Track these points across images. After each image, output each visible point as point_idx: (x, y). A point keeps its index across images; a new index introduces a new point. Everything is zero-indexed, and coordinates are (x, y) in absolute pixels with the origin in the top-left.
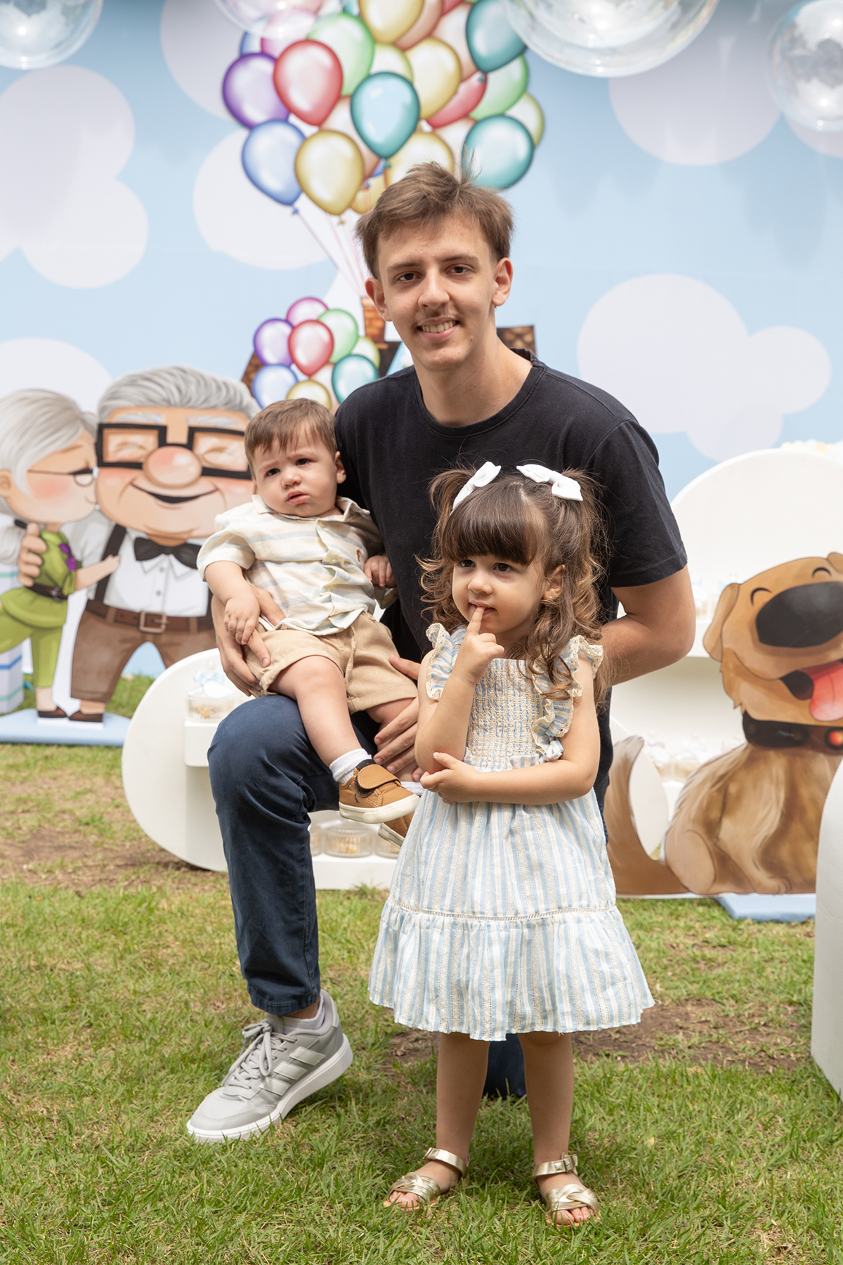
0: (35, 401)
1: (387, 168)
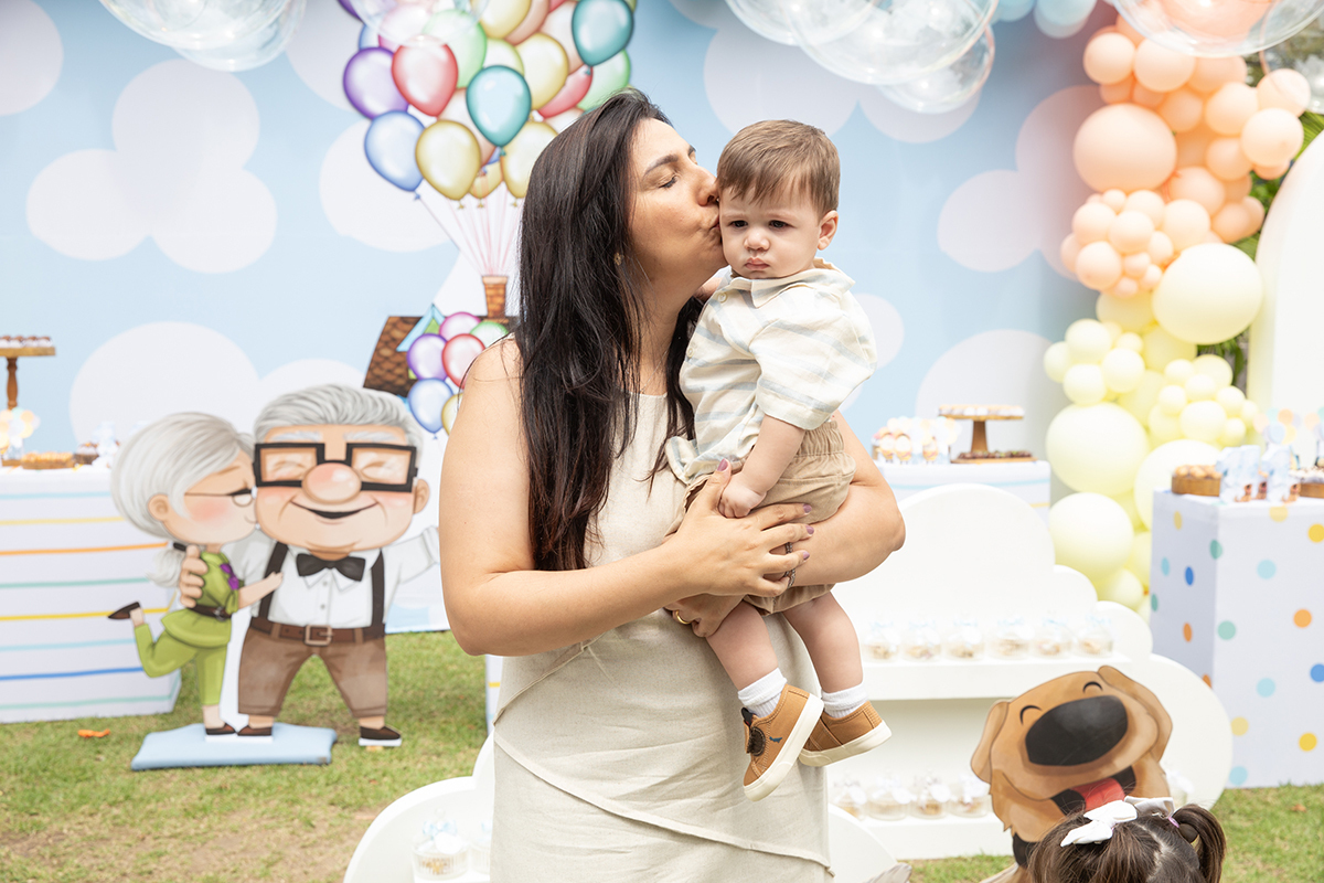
0: (189, 424)
1: (502, 155)
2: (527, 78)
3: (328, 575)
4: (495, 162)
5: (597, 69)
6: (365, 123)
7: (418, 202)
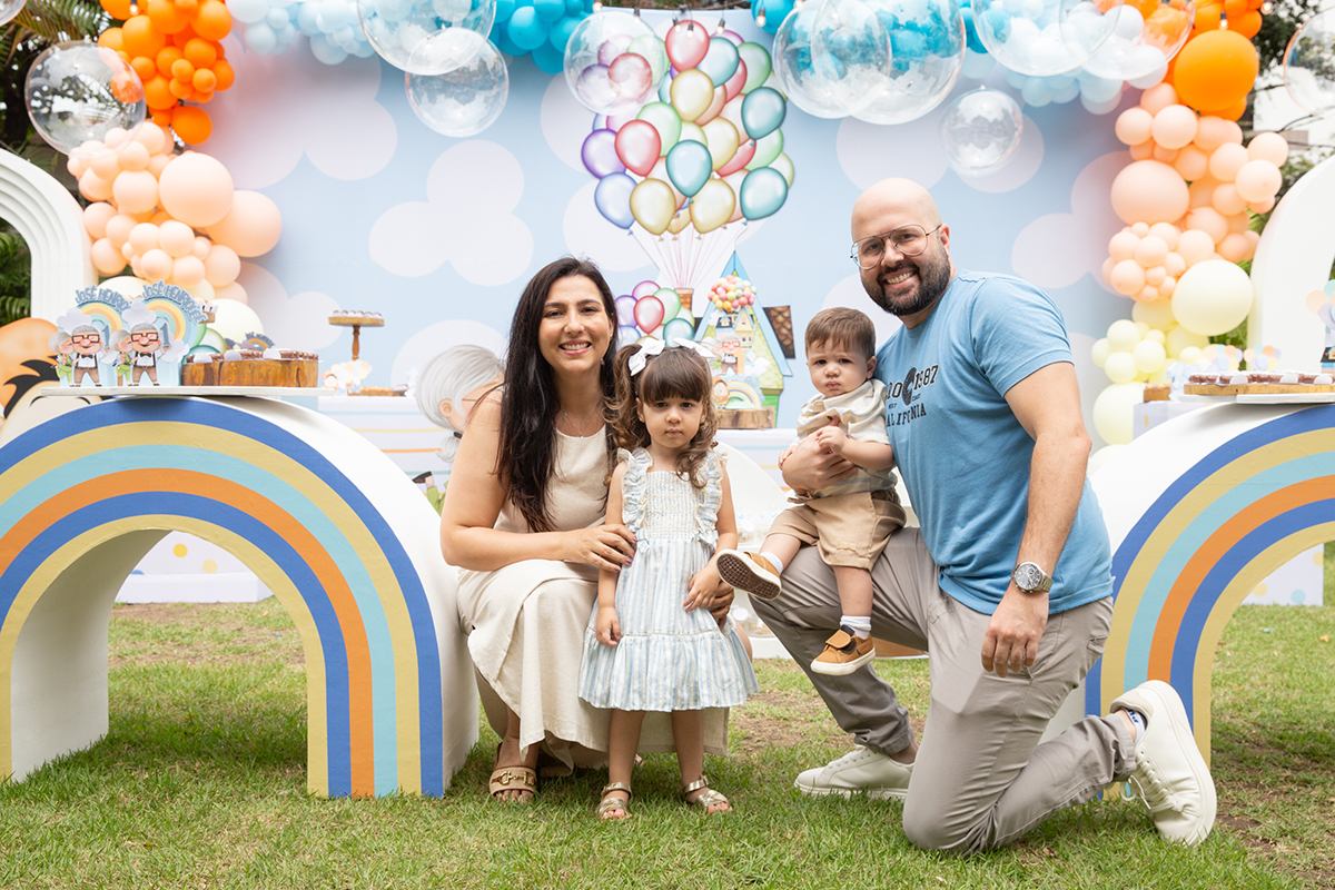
0: (466, 353)
1: (691, 203)
2: (709, 149)
4: (685, 208)
5: (758, 141)
6: (597, 181)
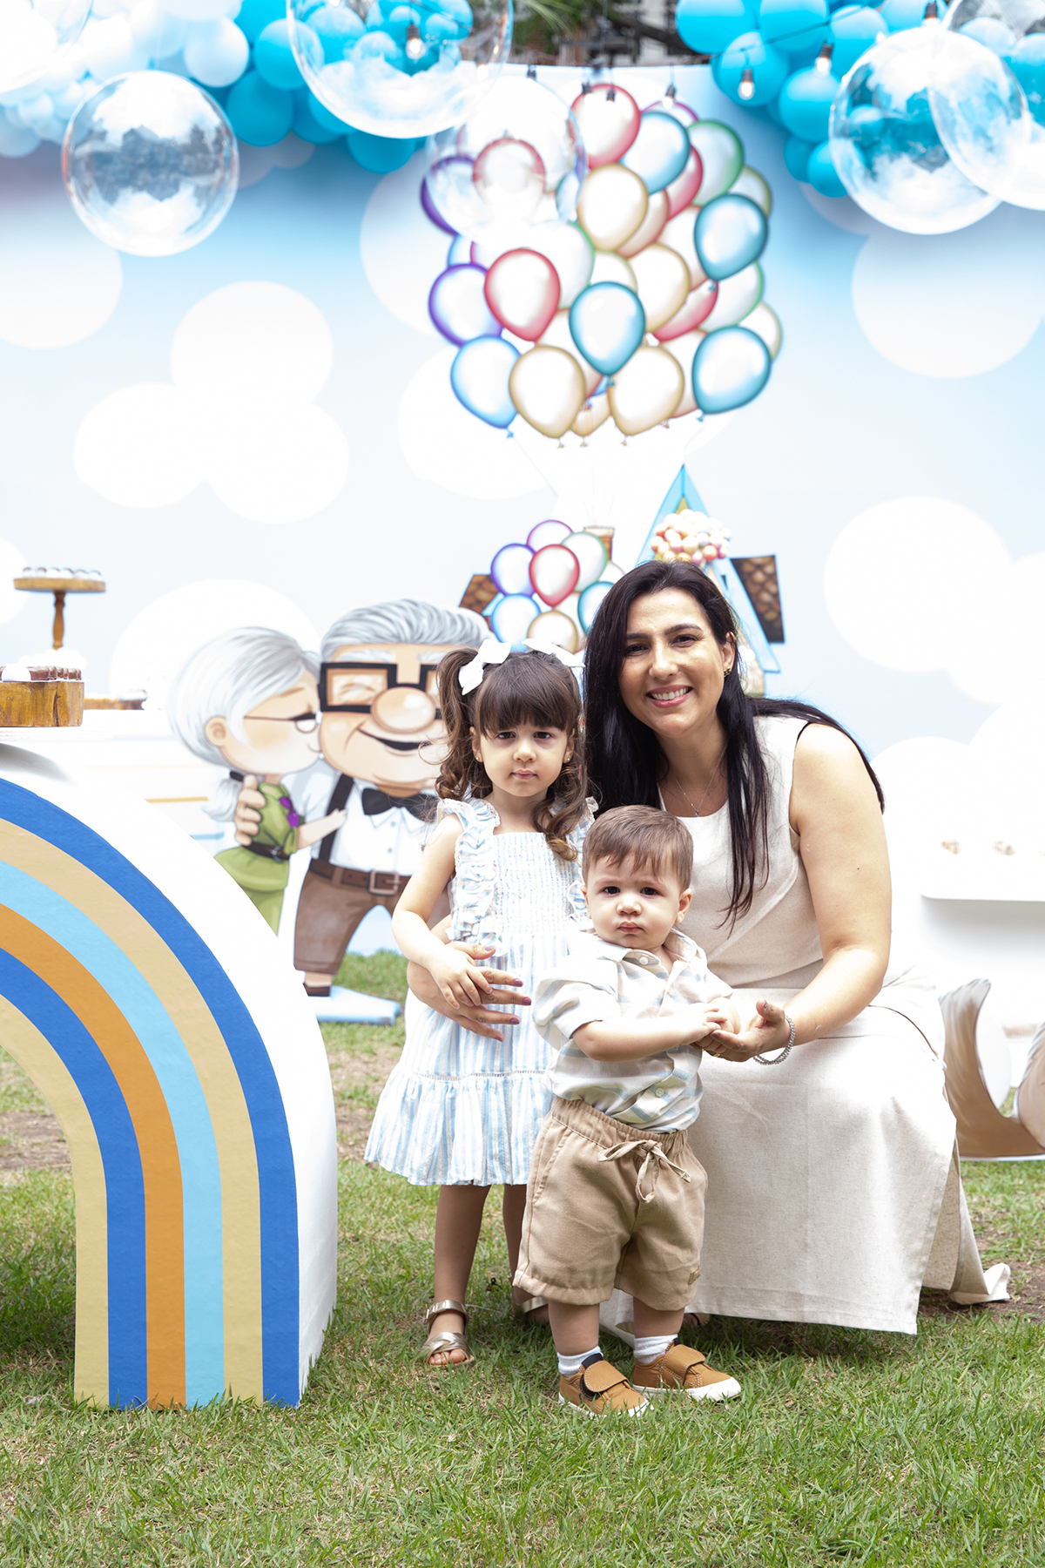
1: (610, 385)
2: (641, 296)
3: (397, 814)
4: (601, 393)
5: (723, 285)
6: (454, 349)
7: (511, 439)
